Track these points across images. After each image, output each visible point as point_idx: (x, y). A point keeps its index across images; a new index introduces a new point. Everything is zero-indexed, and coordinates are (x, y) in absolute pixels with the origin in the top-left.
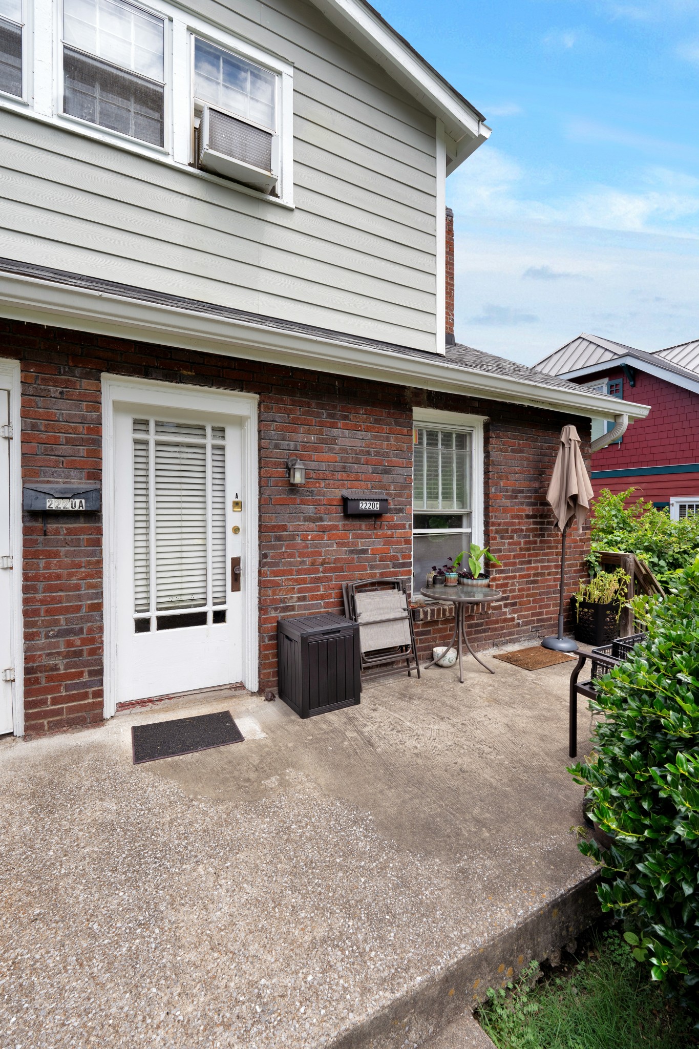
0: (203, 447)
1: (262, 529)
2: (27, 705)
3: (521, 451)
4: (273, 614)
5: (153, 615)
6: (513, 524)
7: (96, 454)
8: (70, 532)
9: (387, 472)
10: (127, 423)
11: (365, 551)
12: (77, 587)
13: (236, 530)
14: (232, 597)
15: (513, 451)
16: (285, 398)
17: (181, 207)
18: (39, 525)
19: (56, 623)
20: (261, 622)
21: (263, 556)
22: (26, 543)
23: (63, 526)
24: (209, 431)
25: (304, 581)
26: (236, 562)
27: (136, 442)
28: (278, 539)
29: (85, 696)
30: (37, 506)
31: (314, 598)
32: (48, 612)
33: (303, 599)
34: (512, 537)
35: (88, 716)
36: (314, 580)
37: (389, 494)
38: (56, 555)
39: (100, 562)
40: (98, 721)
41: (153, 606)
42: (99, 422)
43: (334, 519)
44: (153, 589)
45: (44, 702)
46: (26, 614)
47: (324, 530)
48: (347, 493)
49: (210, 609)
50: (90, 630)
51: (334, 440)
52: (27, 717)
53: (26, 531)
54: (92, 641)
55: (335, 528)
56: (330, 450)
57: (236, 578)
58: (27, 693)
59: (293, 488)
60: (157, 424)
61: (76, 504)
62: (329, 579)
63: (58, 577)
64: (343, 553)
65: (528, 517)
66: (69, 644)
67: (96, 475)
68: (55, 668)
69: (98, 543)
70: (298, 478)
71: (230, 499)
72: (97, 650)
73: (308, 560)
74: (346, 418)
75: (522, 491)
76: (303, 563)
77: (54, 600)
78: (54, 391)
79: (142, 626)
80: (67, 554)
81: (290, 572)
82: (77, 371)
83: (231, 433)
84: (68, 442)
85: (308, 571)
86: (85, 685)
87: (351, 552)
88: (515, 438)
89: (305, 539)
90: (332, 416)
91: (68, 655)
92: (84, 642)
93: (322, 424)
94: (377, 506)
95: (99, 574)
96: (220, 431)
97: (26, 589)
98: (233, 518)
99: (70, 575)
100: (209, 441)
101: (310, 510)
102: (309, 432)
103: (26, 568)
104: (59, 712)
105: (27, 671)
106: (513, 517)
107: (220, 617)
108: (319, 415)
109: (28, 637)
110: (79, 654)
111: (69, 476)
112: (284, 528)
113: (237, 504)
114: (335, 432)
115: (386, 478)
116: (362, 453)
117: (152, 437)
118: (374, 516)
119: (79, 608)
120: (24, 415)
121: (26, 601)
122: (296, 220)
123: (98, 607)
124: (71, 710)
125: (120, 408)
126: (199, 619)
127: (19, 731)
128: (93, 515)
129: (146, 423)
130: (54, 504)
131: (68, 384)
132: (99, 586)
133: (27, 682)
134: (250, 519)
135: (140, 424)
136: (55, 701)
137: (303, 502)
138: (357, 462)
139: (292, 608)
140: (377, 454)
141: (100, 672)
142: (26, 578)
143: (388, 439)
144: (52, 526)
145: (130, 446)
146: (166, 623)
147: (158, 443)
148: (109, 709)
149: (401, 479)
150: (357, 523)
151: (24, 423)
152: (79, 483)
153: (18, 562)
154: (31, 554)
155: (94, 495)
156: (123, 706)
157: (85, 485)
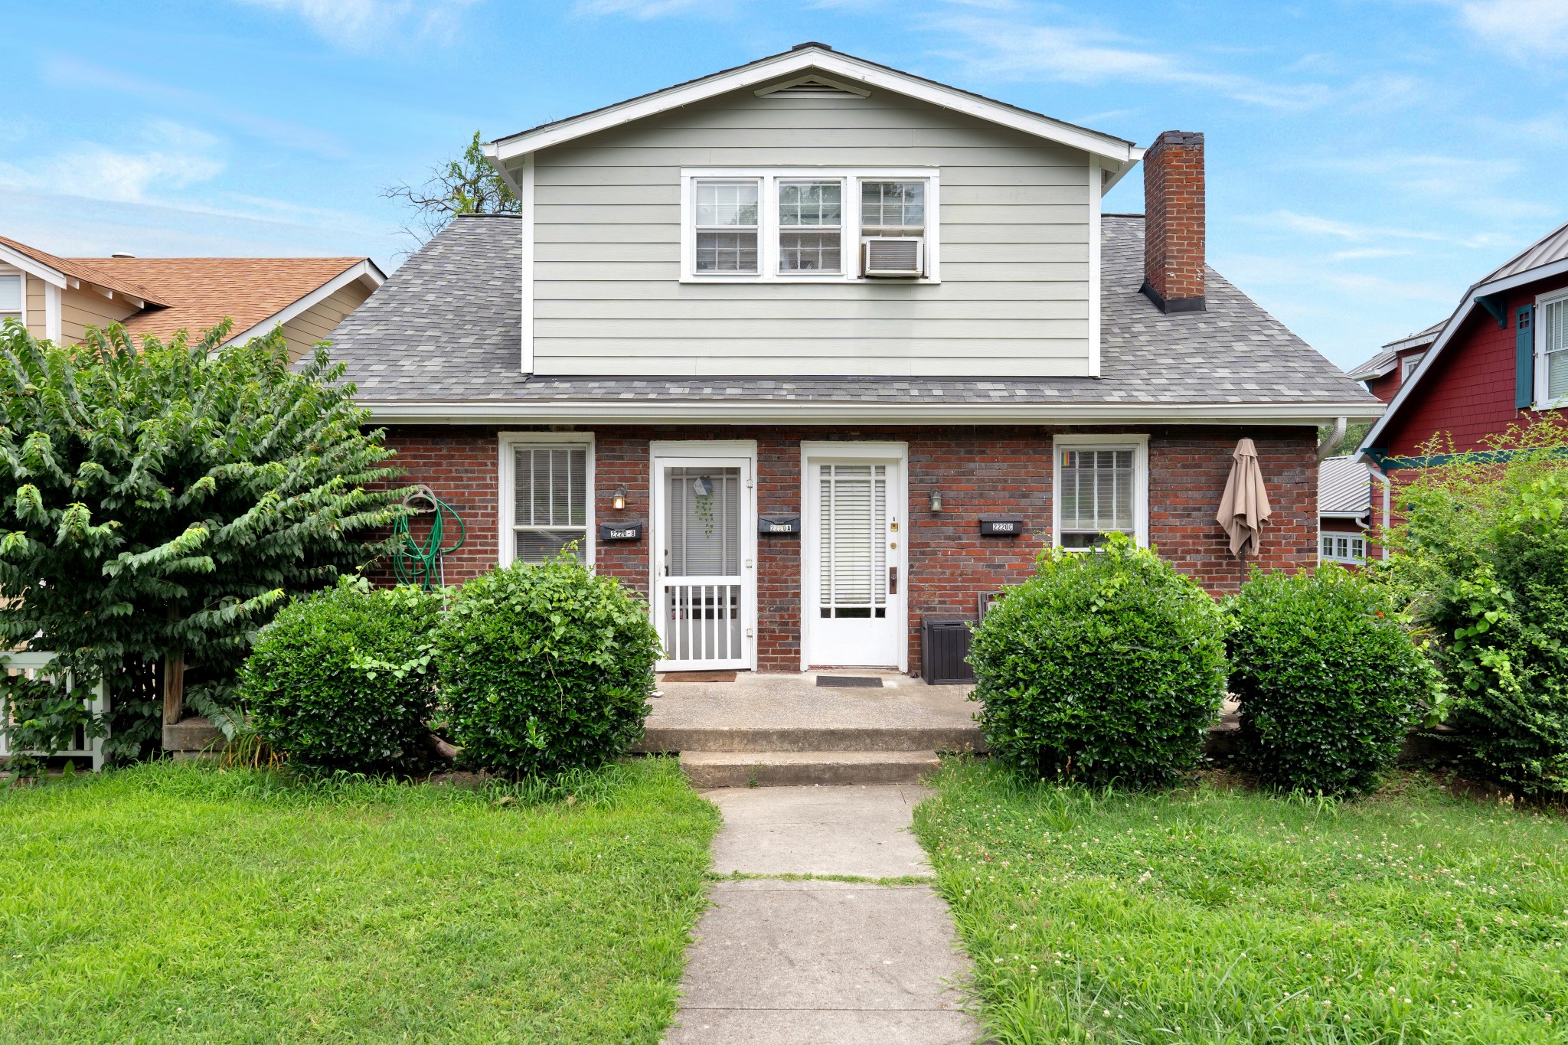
0: (869, 482)
1: (911, 545)
2: (760, 652)
3: (1200, 467)
4: (918, 612)
5: (833, 606)
6: (1184, 544)
7: (798, 495)
8: (783, 545)
9: (1025, 496)
10: (816, 469)
11: (1002, 566)
12: (786, 581)
13: (893, 546)
14: (890, 597)
15: (1184, 467)
16: (928, 442)
17: (852, 310)
18: (766, 541)
19: (774, 602)
20: (910, 617)
21: (911, 566)
22: (760, 552)
23: (779, 542)
24: (873, 470)
25: (945, 588)
26: (893, 571)
27: (822, 482)
28: (923, 553)
29: (790, 652)
30: (766, 530)
31: (953, 602)
32: (771, 595)
33: (944, 602)
34: (1183, 558)
35: (792, 667)
36: (953, 588)
37: (1026, 517)
38: (775, 559)
39: (799, 566)
40: (797, 670)
41: (833, 600)
42: (799, 473)
43: (972, 539)
44: (833, 588)
45: (767, 652)
46: (759, 595)
47: (962, 547)
48: (984, 516)
49: (873, 606)
50: (793, 609)
51: (971, 472)
52: (760, 659)
53: (760, 544)
54: (794, 616)
55: (973, 545)
56: (968, 481)
57: (893, 583)
58: (759, 644)
59: (935, 514)
60: (836, 468)
61: (786, 528)
62: (968, 588)
63: (776, 574)
64: (981, 567)
65: (1207, 536)
66: (782, 617)
67: (797, 509)
68: (774, 631)
69: (798, 553)
70: (936, 506)
71: (889, 521)
72: (797, 623)
73: (948, 572)
74: (983, 452)
75: (1199, 510)
76: (944, 573)
77: (773, 588)
78: (774, 456)
79: (825, 613)
80: (782, 559)
81: (932, 580)
82: (787, 442)
83: (890, 471)
84: (783, 488)
85: (948, 581)
86: (790, 645)
87: (988, 566)
88: (1186, 452)
89: (945, 554)
90: (970, 452)
91: (781, 624)
92: (790, 616)
93: (961, 460)
94: (1010, 527)
95: (799, 573)
96: (881, 469)
97: (759, 580)
98: (891, 537)
99: (783, 573)
100: (873, 478)
101: (950, 530)
102: (949, 467)
103: (759, 567)
104: (775, 659)
105: (760, 630)
106: (1183, 537)
107: (881, 613)
108: (957, 453)
109: (760, 609)
110: (786, 624)
111: (782, 510)
112: (927, 545)
113: (894, 525)
114: (972, 465)
115: (1024, 502)
116: (999, 481)
117: (833, 478)
118: (1013, 536)
119: (786, 595)
120: (759, 473)
121: (759, 587)
122: (943, 292)
123: (798, 595)
124: (782, 659)
125: (811, 460)
126: (864, 613)
127: (754, 668)
128: (795, 535)
129: (829, 467)
130: (775, 528)
131: (782, 451)
132: (799, 581)
133: (760, 638)
134: (902, 537)
135: (825, 469)
136: (774, 652)
137: (944, 524)
138: (995, 488)
139: (934, 609)
140: (1014, 481)
141: (798, 638)
142: (759, 573)
143: (1025, 467)
144: (773, 541)
145: (819, 484)
146: (842, 613)
147: (837, 482)
148: (804, 666)
149: (1040, 503)
150: (994, 541)
151: (759, 479)
152: (789, 515)
153: (755, 564)
154: (762, 559)
155: (796, 522)
156: (812, 667)
157: (791, 516)
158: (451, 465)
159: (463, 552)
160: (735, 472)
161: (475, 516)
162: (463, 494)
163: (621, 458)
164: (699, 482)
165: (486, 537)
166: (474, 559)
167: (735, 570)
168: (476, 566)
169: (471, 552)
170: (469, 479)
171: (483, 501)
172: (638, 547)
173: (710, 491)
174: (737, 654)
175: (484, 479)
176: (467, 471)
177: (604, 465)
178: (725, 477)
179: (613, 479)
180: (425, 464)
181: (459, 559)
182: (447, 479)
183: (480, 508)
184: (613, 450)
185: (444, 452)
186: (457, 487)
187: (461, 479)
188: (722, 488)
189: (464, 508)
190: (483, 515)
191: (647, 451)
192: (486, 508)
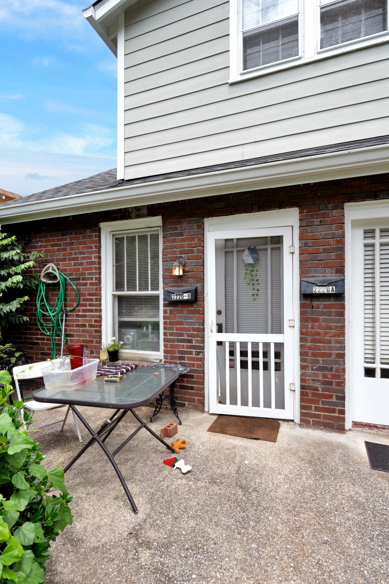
5: (378, 367)
7: (341, 257)
8: (325, 307)
10: (360, 233)
12: (330, 342)
18: (308, 302)
19: (317, 362)
22: (302, 313)
23: (322, 303)
27: (366, 246)
29: (334, 411)
30: (308, 291)
32: (313, 355)
38: (317, 320)
39: (343, 327)
40: (342, 429)
41: (378, 361)
42: (343, 236)
45: (310, 408)
46: (301, 354)
50: (337, 370)
53: (302, 306)
54: (339, 377)
58: (302, 400)
60: (380, 231)
61: (330, 290)
63: (318, 334)
66: (325, 376)
67: (341, 270)
68: (316, 389)
69: (341, 315)
72: (341, 384)
77: (316, 348)
78: (316, 221)
79: (370, 373)
80: (324, 320)
82: (330, 206)
84: (324, 251)
86: (334, 404)
91: (324, 383)
92: (334, 376)
95: (343, 334)
97: (302, 340)
99: (325, 334)
103: (302, 327)
104: (318, 416)
105: (302, 387)
109: (302, 367)
110: (330, 383)
111: (324, 272)
117: (378, 241)
119: (330, 355)
120: (301, 239)
121: (301, 347)
123: (342, 356)
125: (355, 224)
127: (297, 420)
128: (339, 296)
129: (373, 230)
130: (317, 290)
131: (325, 215)
132: (343, 342)
133: (302, 394)
135: (369, 233)
141: (343, 398)
142: (301, 333)
144: (316, 303)
145: (362, 248)
148: (348, 425)
151: (300, 244)
152: (332, 277)
153: (297, 324)
154: (304, 319)
155: (341, 283)
156: (356, 424)
157: (335, 277)
158: (72, 249)
159: (79, 311)
160: (278, 240)
161: (86, 284)
162: (79, 269)
163: (181, 234)
164: (247, 252)
165: (92, 300)
166: (85, 316)
167: (278, 329)
168: (86, 321)
169: (84, 311)
170: (82, 259)
171: (90, 274)
172: (195, 307)
173: (256, 260)
174: (281, 405)
175: (90, 258)
176: (81, 253)
177: (169, 241)
178: (269, 247)
179: (175, 252)
180: (58, 250)
181: (78, 316)
182: (70, 259)
183: (88, 279)
184: (176, 229)
185: (68, 241)
186: (75, 264)
187: (77, 259)
188: (267, 257)
189: (79, 279)
190: (91, 284)
191: (201, 227)
192: (92, 279)
